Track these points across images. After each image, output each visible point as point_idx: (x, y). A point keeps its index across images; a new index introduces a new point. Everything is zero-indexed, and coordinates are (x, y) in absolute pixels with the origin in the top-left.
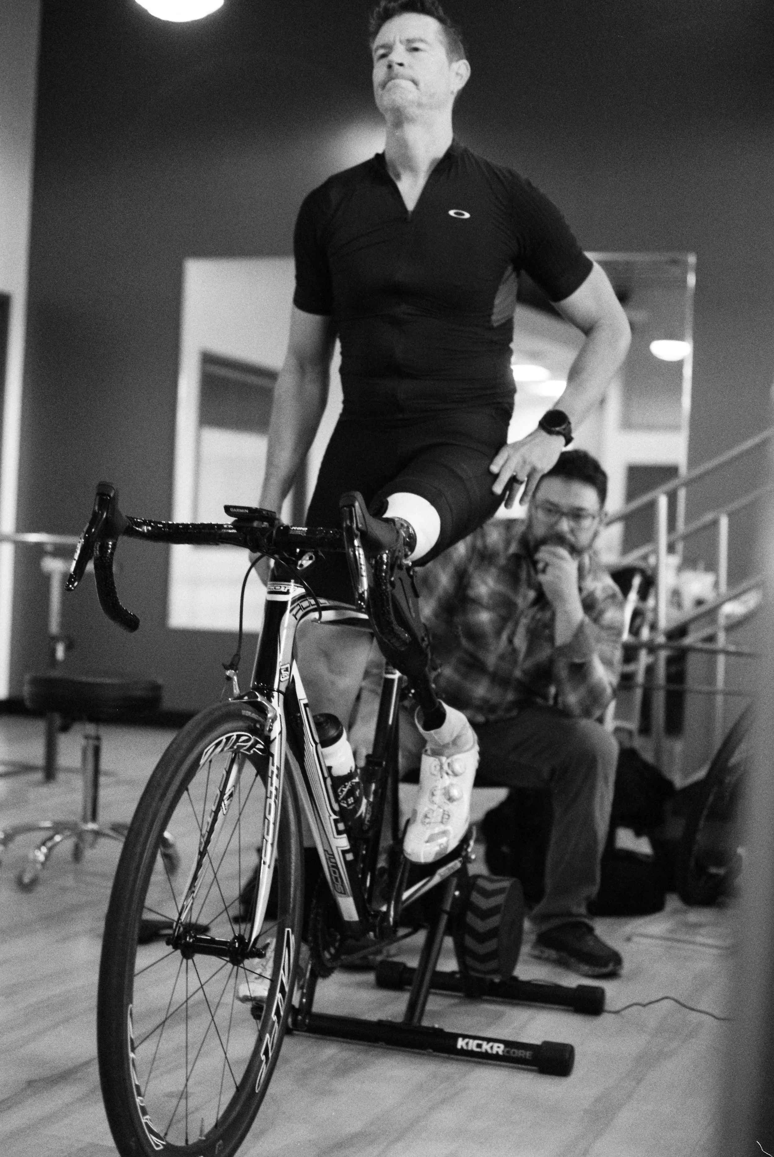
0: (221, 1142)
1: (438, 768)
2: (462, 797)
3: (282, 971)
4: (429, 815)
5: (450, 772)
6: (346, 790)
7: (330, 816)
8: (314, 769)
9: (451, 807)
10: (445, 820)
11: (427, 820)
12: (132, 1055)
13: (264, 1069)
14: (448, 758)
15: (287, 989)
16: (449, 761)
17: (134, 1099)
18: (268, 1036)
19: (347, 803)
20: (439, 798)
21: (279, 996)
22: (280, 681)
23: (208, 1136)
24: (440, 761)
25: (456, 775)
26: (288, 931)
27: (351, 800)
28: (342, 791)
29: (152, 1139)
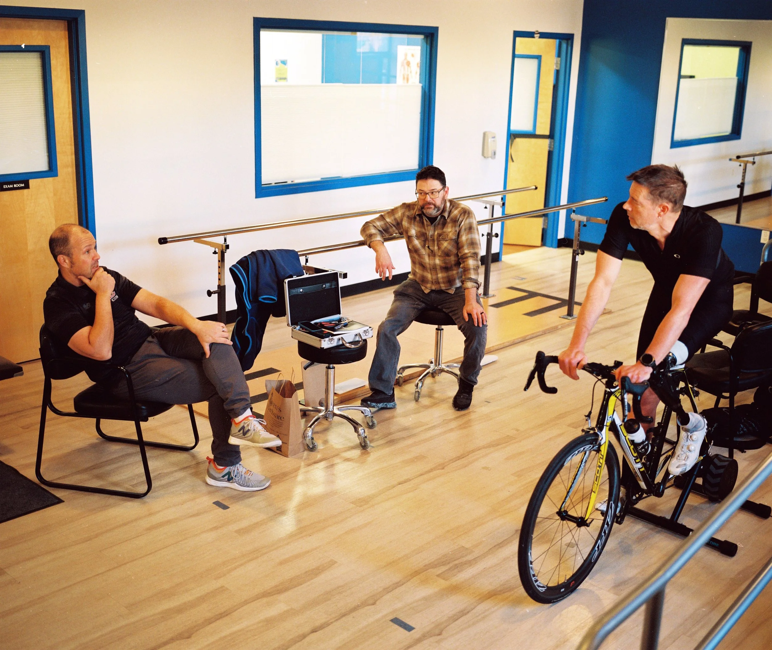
0: (573, 582)
1: (686, 437)
2: (694, 450)
3: (608, 517)
4: (680, 456)
5: (691, 439)
6: (641, 447)
7: (632, 458)
8: (625, 444)
9: (689, 454)
10: (686, 459)
11: (679, 458)
12: (530, 566)
13: (597, 553)
14: (691, 433)
15: (610, 523)
16: (691, 435)
17: (531, 578)
18: (599, 541)
19: (642, 451)
20: (685, 449)
21: (606, 526)
22: (607, 422)
23: (568, 580)
24: (687, 434)
25: (693, 441)
26: (611, 503)
27: (643, 450)
28: (639, 447)
29: (540, 589)
